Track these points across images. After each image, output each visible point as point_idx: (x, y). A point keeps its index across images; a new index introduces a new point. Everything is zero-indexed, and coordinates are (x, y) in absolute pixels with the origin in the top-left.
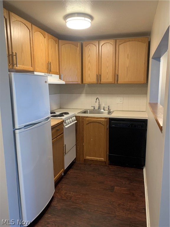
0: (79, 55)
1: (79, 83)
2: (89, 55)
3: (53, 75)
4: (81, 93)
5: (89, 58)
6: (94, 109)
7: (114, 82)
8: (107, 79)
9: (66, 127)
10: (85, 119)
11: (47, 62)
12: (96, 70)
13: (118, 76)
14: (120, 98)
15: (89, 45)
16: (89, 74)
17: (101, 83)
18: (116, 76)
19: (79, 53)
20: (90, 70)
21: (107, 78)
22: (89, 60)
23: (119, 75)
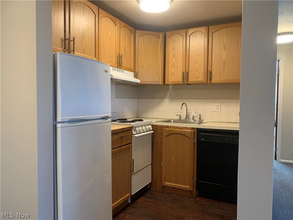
0: (161, 49)
1: (160, 83)
2: (174, 48)
3: (125, 71)
4: (163, 98)
5: (173, 52)
6: (180, 118)
7: (205, 82)
8: (197, 78)
9: (136, 136)
10: (164, 129)
11: (118, 54)
12: (182, 67)
13: (211, 73)
14: (216, 104)
15: (174, 36)
16: (173, 72)
17: (189, 83)
18: (209, 74)
19: (161, 46)
20: (174, 67)
21: (197, 76)
22: (173, 55)
23: (213, 72)
